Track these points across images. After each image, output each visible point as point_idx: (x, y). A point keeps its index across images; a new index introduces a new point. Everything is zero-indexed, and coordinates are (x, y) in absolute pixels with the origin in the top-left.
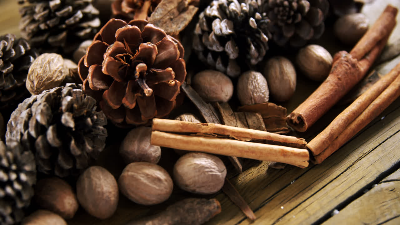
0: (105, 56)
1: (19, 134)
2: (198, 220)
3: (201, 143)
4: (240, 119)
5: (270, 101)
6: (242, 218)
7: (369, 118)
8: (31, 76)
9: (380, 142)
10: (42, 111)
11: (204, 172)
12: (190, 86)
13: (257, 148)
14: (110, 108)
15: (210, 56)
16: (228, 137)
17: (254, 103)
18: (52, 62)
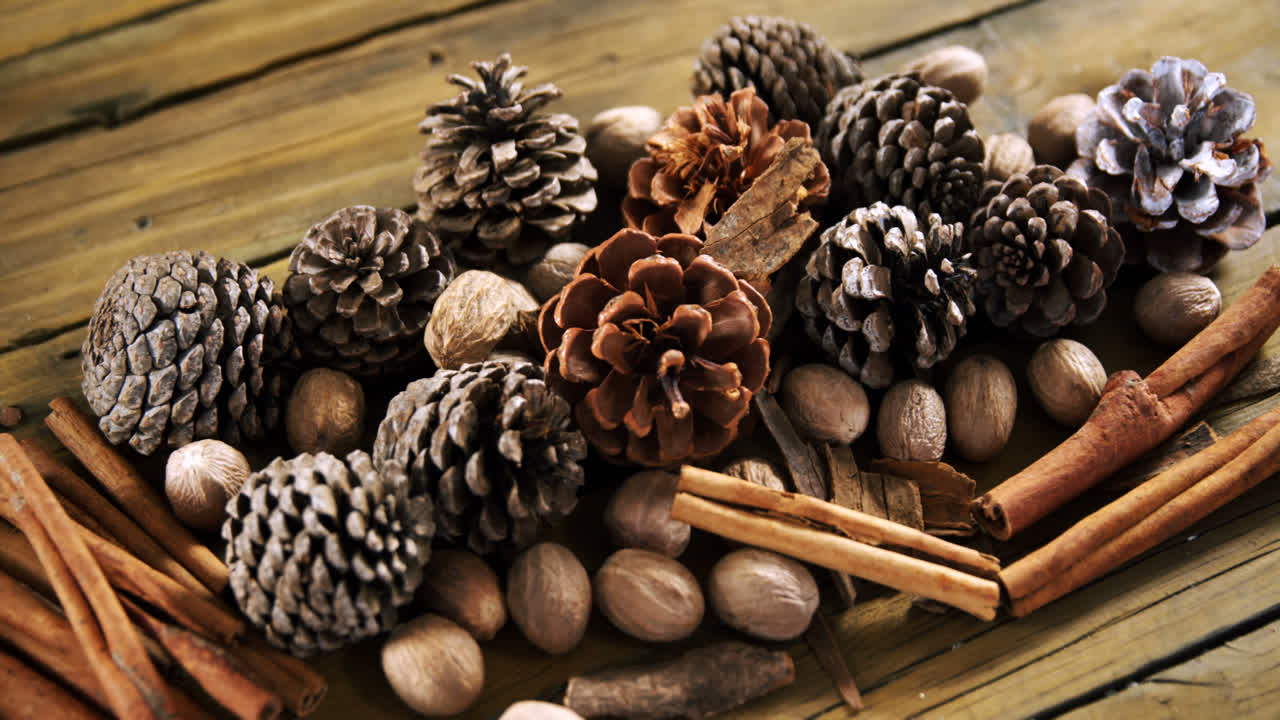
0: (602, 317)
1: (407, 451)
2: (744, 689)
3: (773, 533)
4: (871, 488)
5: (943, 459)
6: (836, 701)
7: (1154, 534)
8: (439, 324)
9: (1170, 593)
10: (461, 419)
11: (771, 596)
12: (773, 398)
13: (889, 563)
14: (597, 425)
15: (829, 333)
16: (833, 530)
17: (907, 457)
18: (485, 297)
